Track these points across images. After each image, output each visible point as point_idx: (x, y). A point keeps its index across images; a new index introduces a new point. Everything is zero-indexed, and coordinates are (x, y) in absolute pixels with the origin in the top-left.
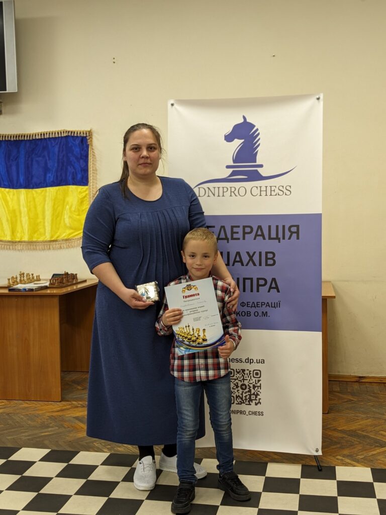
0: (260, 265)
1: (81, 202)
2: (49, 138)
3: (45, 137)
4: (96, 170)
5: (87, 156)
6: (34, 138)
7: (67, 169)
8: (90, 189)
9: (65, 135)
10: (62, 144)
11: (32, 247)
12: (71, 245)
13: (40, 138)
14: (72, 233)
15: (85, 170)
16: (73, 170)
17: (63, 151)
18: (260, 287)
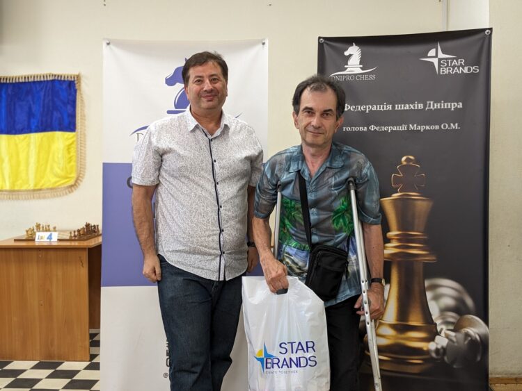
1: (68, 148)
2: (34, 82)
3: (30, 80)
4: (84, 116)
5: (74, 102)
6: (17, 81)
7: (52, 114)
8: (78, 135)
9: (51, 78)
10: (48, 88)
11: (14, 197)
12: (57, 195)
13: (23, 81)
14: (58, 181)
15: (73, 116)
16: (59, 115)
17: (48, 95)
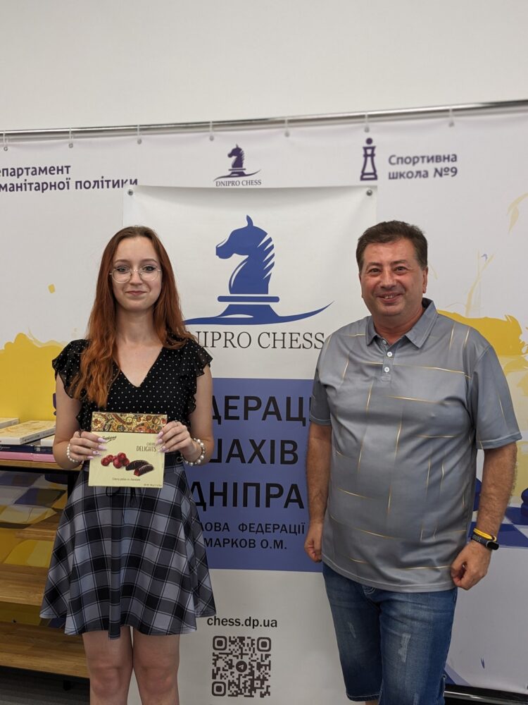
0: (272, 462)
18: (271, 499)
